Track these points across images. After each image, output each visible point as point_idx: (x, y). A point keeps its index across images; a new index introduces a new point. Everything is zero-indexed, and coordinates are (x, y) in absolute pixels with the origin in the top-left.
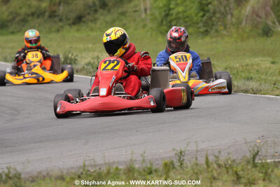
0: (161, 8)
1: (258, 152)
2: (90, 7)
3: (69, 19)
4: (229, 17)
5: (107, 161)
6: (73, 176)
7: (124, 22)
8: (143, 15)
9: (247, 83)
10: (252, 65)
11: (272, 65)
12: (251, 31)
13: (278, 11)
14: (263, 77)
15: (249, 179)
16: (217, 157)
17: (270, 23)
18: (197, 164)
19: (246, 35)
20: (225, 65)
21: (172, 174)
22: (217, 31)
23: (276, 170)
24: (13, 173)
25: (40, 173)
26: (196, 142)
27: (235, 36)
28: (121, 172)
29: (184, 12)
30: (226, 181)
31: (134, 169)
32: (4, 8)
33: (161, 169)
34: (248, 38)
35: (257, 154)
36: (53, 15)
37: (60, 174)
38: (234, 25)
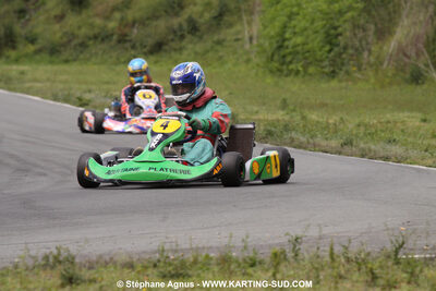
0: (272, 37)
1: (403, 243)
2: (175, 32)
3: (145, 47)
4: (366, 54)
5: (194, 246)
6: (146, 263)
7: (221, 54)
8: (247, 46)
9: (388, 147)
10: (396, 122)
11: (422, 124)
12: (394, 75)
13: (434, 50)
14: (410, 140)
15: (388, 281)
16: (346, 248)
17: (422, 67)
18: (318, 257)
19: (387, 80)
20: (357, 121)
21: (282, 268)
22: (347, 73)
23: (426, 270)
24: (64, 254)
25: (101, 257)
26: (319, 225)
27: (372, 80)
28: (213, 262)
29: (304, 44)
30: (357, 282)
31: (230, 258)
32: (57, 27)
33: (268, 260)
34: (390, 84)
35: (401, 246)
36: (123, 39)
37: (128, 260)
38: (371, 66)
